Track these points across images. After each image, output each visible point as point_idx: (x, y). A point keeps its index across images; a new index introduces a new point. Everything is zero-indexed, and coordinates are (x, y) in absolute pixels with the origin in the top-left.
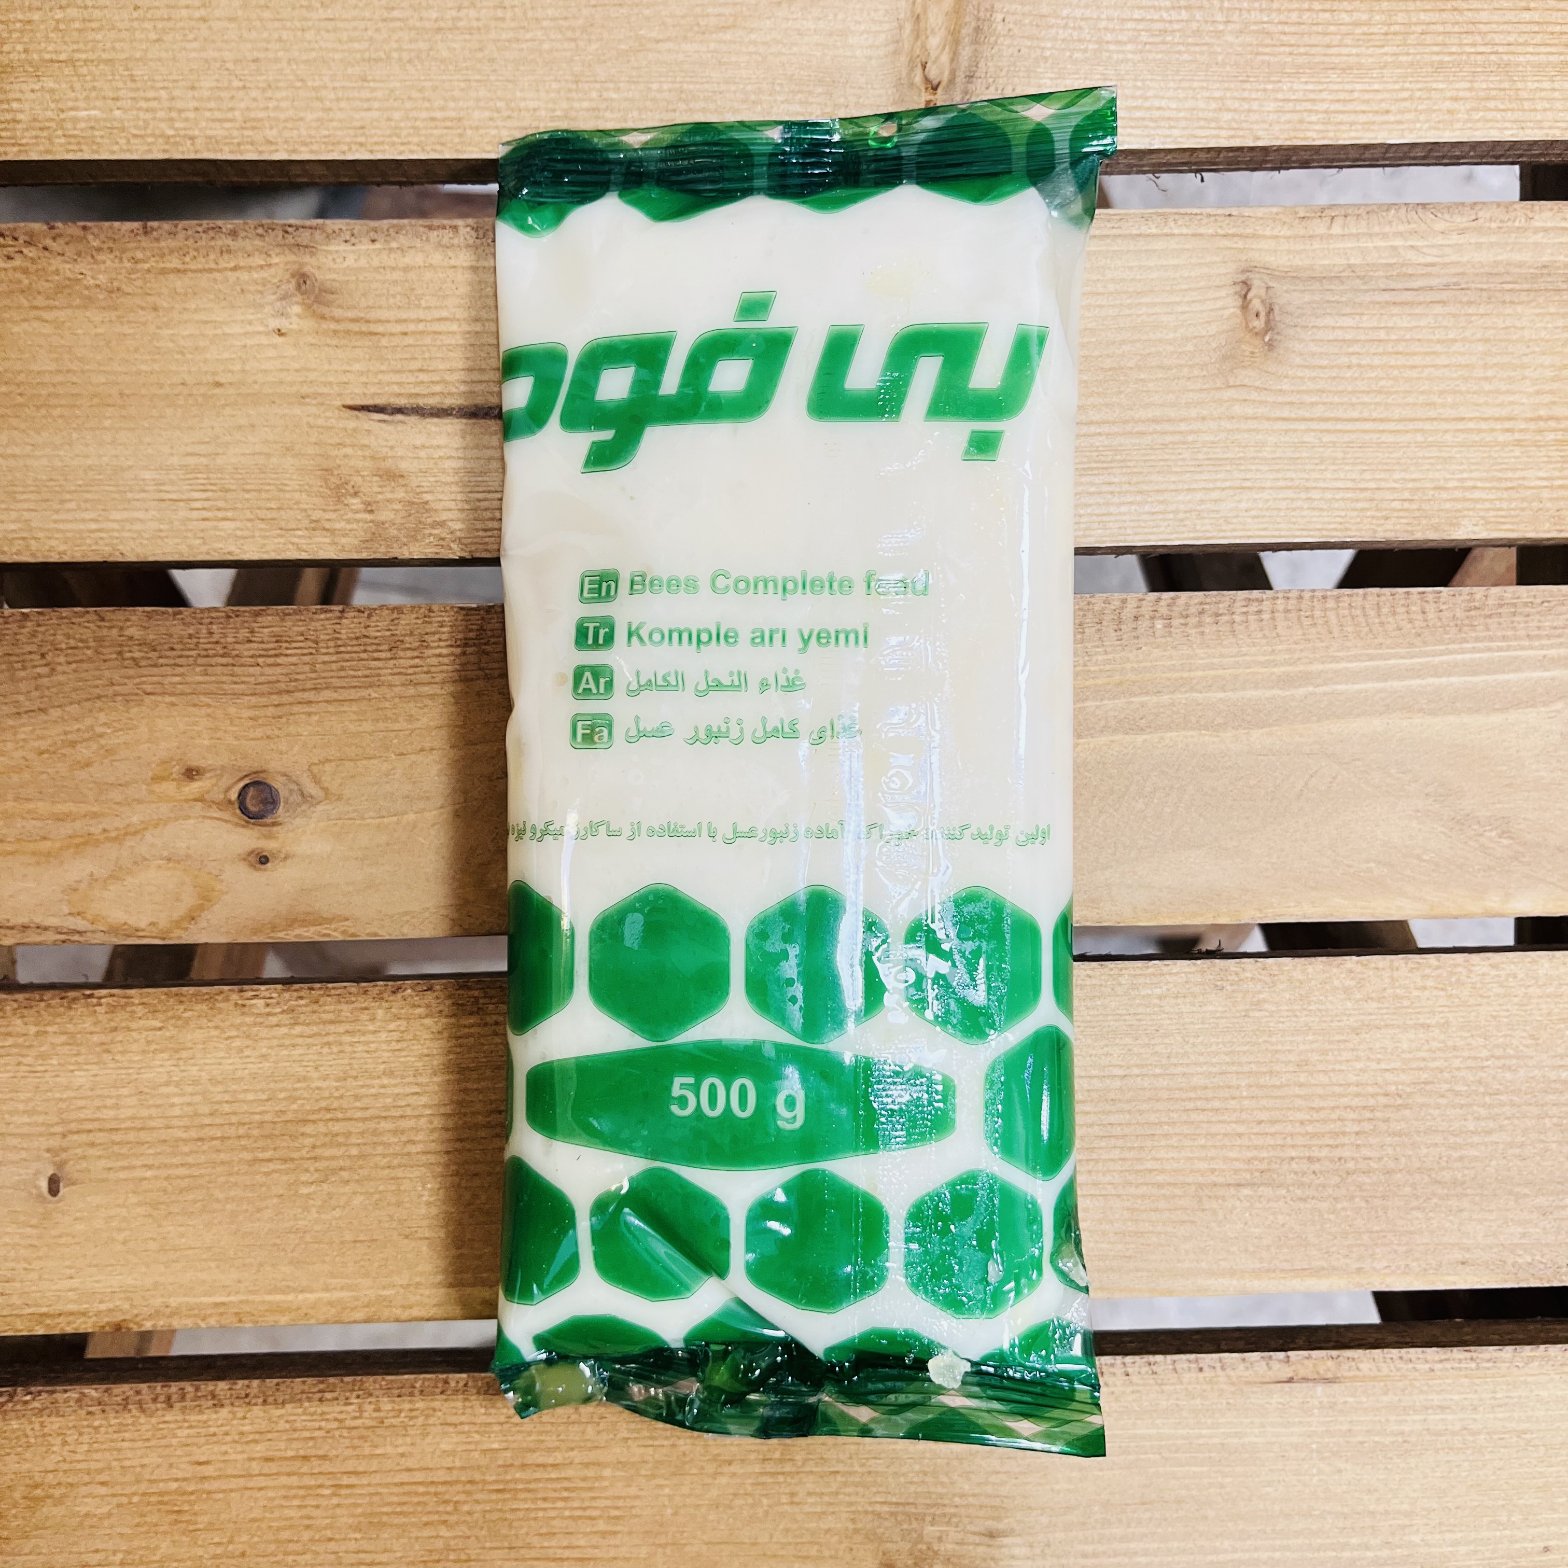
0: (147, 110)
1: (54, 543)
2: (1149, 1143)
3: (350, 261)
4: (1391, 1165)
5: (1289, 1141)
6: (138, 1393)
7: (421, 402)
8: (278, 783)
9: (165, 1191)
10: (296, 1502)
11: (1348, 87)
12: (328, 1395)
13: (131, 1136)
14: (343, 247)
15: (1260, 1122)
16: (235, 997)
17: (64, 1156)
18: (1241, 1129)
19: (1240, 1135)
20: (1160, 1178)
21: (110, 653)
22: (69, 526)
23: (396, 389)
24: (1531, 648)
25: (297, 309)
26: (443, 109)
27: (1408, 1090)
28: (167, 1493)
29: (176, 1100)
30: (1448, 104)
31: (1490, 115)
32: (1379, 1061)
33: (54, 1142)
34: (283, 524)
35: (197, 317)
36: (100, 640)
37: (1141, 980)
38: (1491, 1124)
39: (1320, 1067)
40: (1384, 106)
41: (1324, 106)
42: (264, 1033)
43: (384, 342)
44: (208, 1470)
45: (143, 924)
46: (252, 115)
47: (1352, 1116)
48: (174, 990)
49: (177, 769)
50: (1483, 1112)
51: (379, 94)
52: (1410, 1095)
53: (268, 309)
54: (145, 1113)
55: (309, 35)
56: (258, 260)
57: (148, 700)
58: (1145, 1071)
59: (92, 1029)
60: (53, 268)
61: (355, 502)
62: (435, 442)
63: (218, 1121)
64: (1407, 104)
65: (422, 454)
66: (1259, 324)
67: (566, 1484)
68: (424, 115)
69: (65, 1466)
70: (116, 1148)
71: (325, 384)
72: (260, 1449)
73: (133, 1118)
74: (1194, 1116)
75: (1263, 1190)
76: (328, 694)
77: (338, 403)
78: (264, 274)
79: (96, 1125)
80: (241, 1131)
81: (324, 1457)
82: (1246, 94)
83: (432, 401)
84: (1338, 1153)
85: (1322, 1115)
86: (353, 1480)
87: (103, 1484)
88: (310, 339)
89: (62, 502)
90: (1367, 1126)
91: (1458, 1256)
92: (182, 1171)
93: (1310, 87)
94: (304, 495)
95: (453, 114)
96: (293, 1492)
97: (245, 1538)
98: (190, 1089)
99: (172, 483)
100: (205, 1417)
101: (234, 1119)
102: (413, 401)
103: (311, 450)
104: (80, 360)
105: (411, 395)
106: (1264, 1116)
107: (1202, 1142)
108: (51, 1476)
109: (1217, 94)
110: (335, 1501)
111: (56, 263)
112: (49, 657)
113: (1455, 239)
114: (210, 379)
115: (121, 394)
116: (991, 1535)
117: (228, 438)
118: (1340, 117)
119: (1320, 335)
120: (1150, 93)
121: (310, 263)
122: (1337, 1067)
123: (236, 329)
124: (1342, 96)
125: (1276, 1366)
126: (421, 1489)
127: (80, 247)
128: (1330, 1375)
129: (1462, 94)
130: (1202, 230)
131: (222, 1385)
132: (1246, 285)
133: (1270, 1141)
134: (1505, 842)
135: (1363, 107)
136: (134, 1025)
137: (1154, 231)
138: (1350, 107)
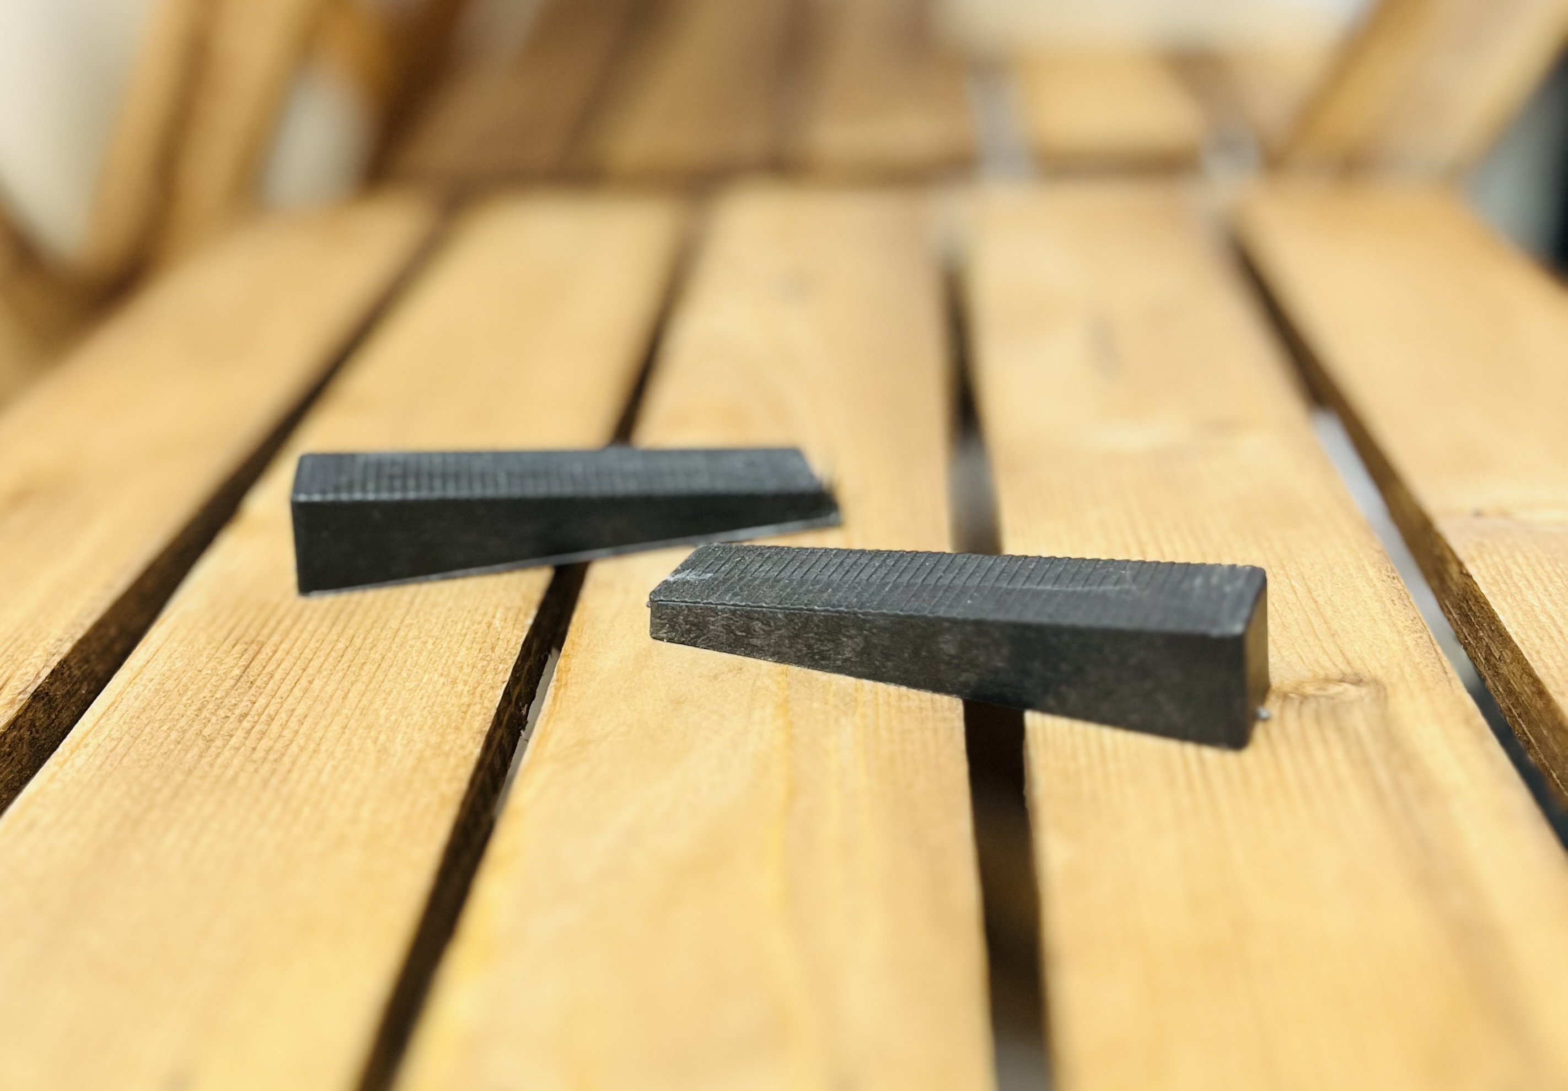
15: (311, 682)
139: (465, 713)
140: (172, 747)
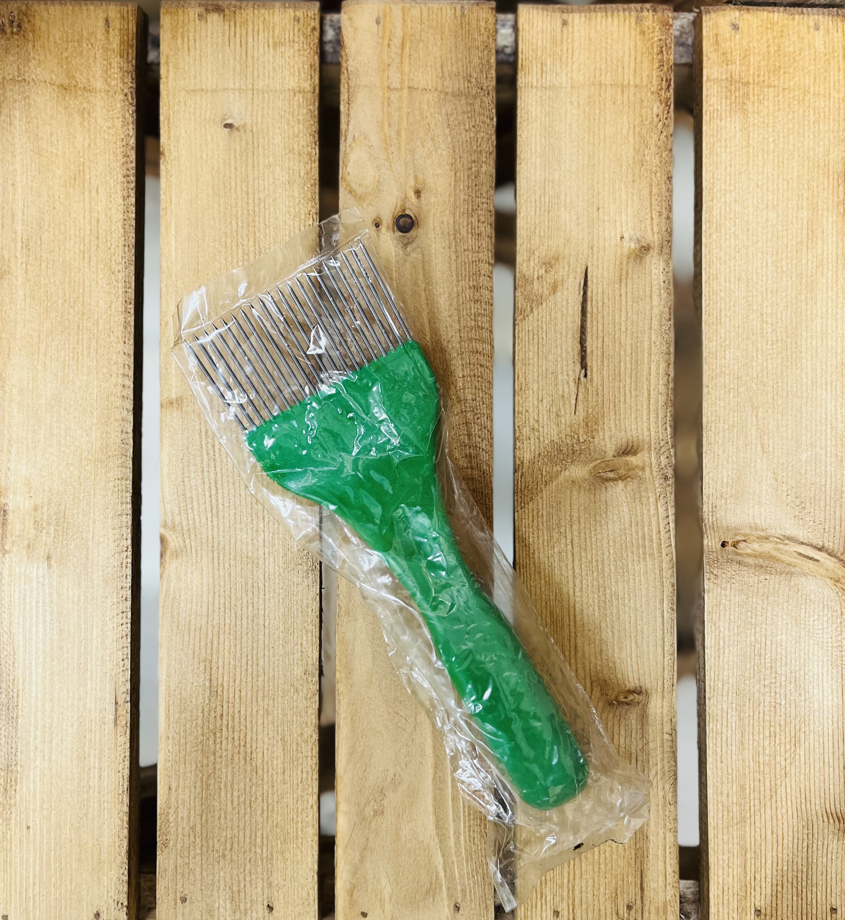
0: (725, 180)
1: (526, 133)
2: (232, 637)
3: (654, 271)
4: (218, 754)
5: (231, 705)
6: (131, 162)
7: (589, 303)
8: (413, 233)
9: (224, 176)
10: (77, 233)
11: (734, 744)
12: (127, 249)
13: (250, 161)
14: (661, 268)
15: (240, 691)
16: (314, 211)
17: (242, 131)
18: (237, 682)
19: (235, 681)
20: (215, 642)
21: (474, 157)
22: (533, 140)
23: (595, 291)
24: (464, 827)
25: (633, 246)
26: (725, 315)
27: (254, 763)
28: (84, 175)
29: (266, 182)
30: (725, 792)
31: (720, 813)
32: (268, 749)
33: (249, 127)
34: (533, 238)
35: (630, 200)
36: (481, 152)
37: (310, 635)
38: (236, 803)
39: (266, 720)
40: (724, 760)
41: (724, 731)
42: (297, 224)
43: (617, 286)
44: (94, 193)
45: (349, 169)
46: (723, 228)
47: (242, 737)
48: (317, 183)
49: (420, 187)
50: (242, 799)
51: (732, 286)
52: (251, 764)
53: (633, 233)
54: (261, 168)
55: (759, 255)
56: (656, 229)
57: (453, 173)
58: (267, 636)
59: (301, 144)
60: (652, 135)
61: (542, 271)
62: (570, 308)
63: (257, 202)
64: (725, 772)
65: (564, 303)
66: (622, 698)
67: (81, 358)
68: (723, 306)
69: (98, 128)
70: (245, 154)
71: (598, 258)
72: (102, 217)
73: (258, 162)
74: (244, 660)
75: (208, 692)
76: (454, 257)
77: (589, 265)
78: (649, 230)
79: (256, 145)
80: (251, 212)
81: (98, 246)
82: (730, 694)
83: (589, 308)
84: (224, 729)
85: (243, 721)
86: (87, 259)
87: (89, 145)
88: (619, 252)
89: (545, 137)
90: (236, 743)
91: (173, 787)
92: (233, 183)
93: (734, 725)
94: (545, 248)
95: (723, 320)
96: (82, 231)
97: (62, 209)
98: (271, 189)
99: (553, 187)
100: (119, 192)
101: (257, 209)
102: (589, 299)
103: (567, 251)
104: (610, 147)
105: (592, 298)
106: (243, 694)
107: (232, 663)
108: (94, 121)
109: (730, 681)
110: (77, 251)
111: (655, 137)
112: (473, 129)
113: (661, 793)
114: (601, 205)
115: (594, 165)
116: (49, 558)
117: (573, 213)
118: (719, 739)
119: (616, 728)
120: (731, 648)
121: (654, 252)
122: (266, 729)
123: (624, 218)
124: (729, 740)
125: (124, 696)
126: (81, 291)
127: (663, 148)
128: (118, 722)
129: (730, 798)
130: (666, 671)
131: (133, 200)
132: (640, 693)
133: (231, 696)
134: (372, 813)
135: (724, 751)
136: (302, 164)
137: (666, 649)
138: (724, 745)
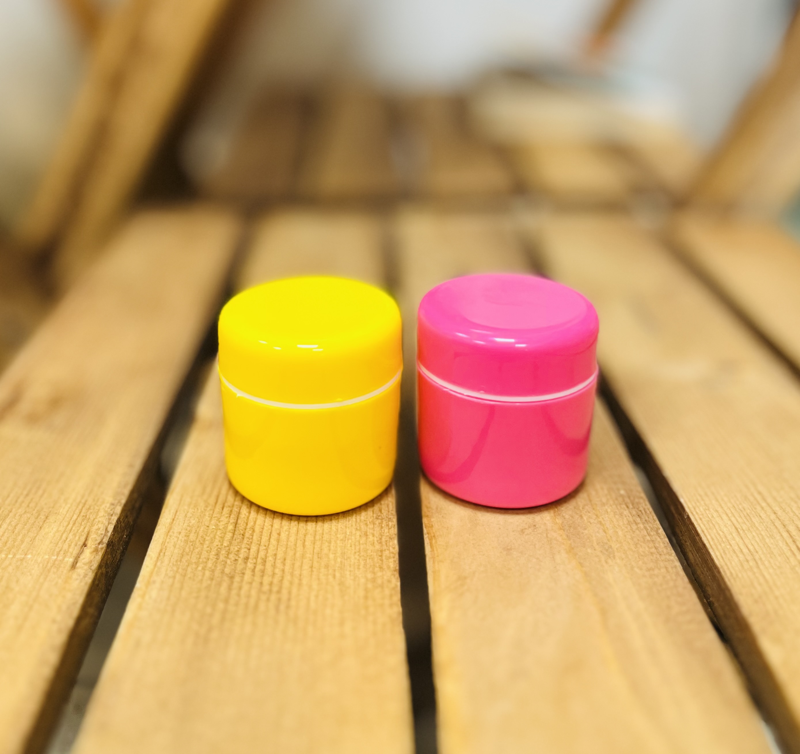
139: (381, 556)
140: (209, 582)
